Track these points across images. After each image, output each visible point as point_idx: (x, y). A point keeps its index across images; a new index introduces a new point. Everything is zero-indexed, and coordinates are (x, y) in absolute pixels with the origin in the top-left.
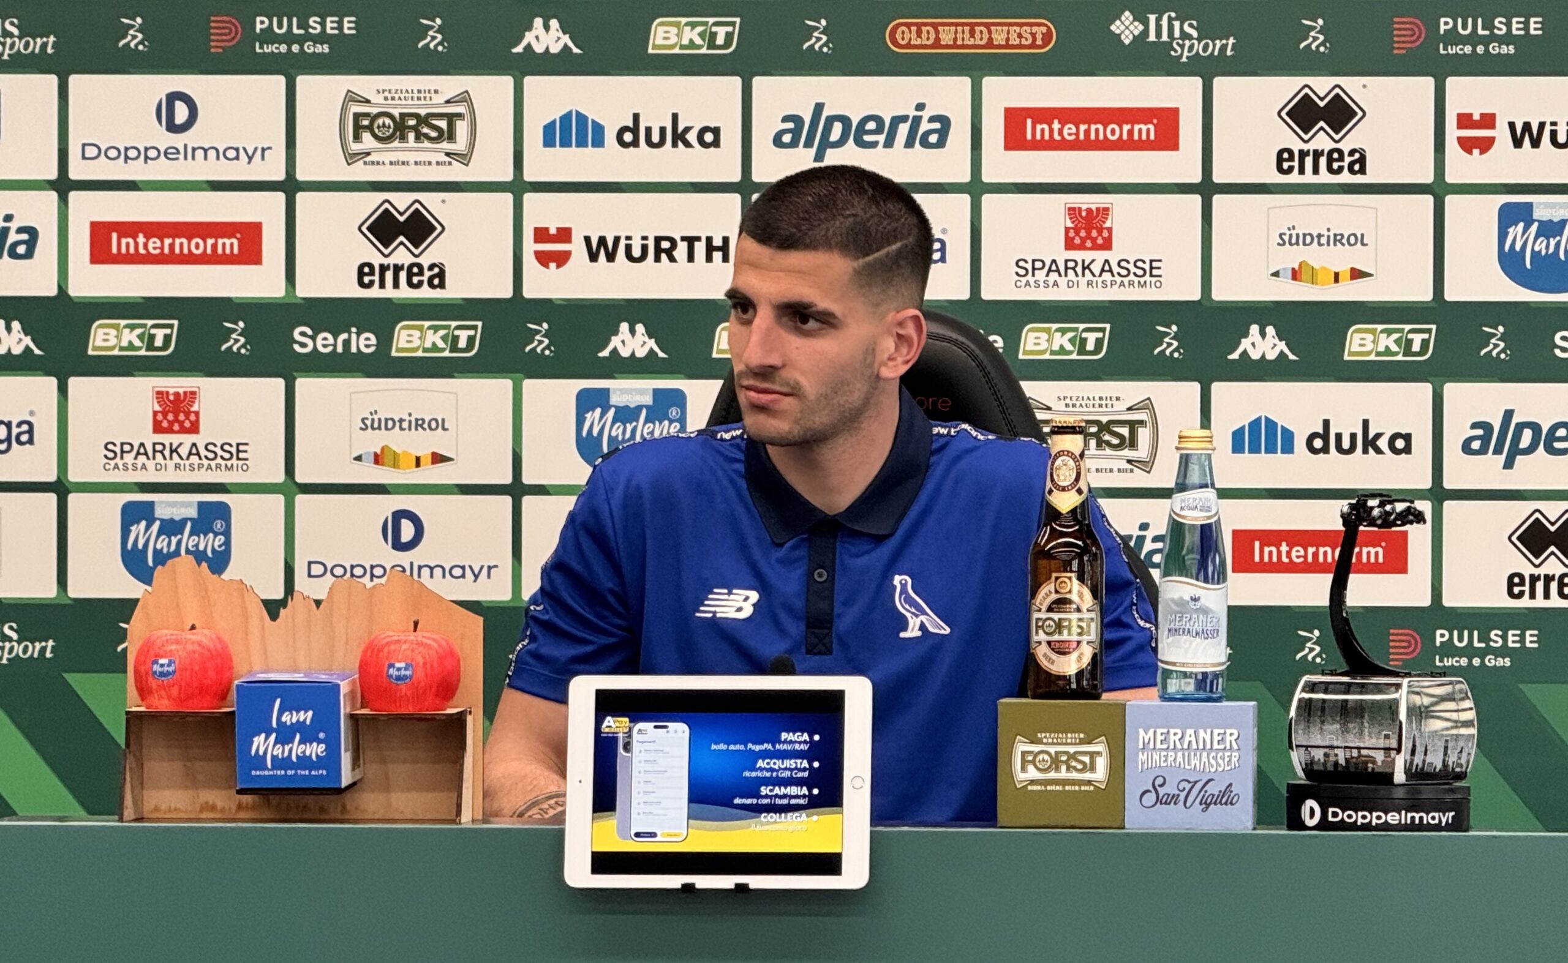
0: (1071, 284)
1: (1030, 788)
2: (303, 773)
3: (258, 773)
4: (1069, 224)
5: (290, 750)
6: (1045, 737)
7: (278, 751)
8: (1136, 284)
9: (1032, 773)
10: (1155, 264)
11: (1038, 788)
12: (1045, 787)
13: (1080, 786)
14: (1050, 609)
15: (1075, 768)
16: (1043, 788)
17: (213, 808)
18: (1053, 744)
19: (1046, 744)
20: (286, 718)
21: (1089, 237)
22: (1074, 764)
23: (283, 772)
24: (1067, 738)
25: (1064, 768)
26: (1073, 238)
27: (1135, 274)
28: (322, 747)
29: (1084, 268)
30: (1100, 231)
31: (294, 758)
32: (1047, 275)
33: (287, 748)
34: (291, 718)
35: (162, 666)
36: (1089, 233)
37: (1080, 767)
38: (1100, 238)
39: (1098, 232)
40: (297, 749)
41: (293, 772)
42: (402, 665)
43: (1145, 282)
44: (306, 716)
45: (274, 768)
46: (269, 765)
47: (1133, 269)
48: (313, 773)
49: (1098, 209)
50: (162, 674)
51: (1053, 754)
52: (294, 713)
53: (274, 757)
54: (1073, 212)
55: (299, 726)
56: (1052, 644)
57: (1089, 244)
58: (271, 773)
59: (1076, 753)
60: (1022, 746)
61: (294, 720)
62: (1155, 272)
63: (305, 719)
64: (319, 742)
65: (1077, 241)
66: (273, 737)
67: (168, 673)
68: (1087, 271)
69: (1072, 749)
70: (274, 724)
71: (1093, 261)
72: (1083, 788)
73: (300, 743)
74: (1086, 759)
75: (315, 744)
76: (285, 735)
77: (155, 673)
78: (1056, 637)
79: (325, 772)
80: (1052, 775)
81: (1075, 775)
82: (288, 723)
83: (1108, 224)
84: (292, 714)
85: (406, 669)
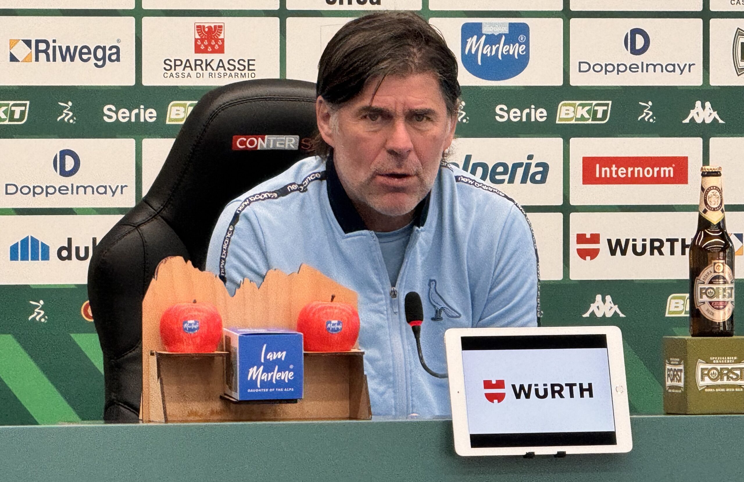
0: (198, 75)
1: (706, 390)
2: (279, 390)
3: (252, 391)
4: (197, 37)
5: (272, 376)
6: (714, 359)
7: (264, 377)
8: (239, 75)
9: (708, 381)
10: (251, 62)
11: (711, 390)
12: (715, 389)
13: (735, 388)
14: (711, 282)
15: (732, 378)
16: (714, 390)
17: (195, 414)
18: (719, 363)
19: (716, 363)
20: (270, 356)
21: (210, 44)
22: (731, 375)
23: (267, 390)
24: (727, 360)
25: (725, 378)
26: (200, 46)
27: (238, 69)
28: (292, 373)
29: (207, 65)
30: (217, 41)
31: (274, 381)
32: (184, 70)
33: (270, 375)
34: (273, 356)
35: (190, 324)
36: (209, 42)
37: (734, 377)
38: (216, 45)
39: (215, 42)
40: (276, 375)
41: (273, 390)
42: (335, 322)
43: (245, 74)
44: (281, 355)
45: (262, 387)
46: (259, 386)
47: (237, 66)
48: (286, 390)
49: (215, 26)
50: (190, 330)
51: (719, 369)
52: (275, 353)
53: (262, 381)
54: (200, 28)
55: (278, 361)
56: (713, 303)
57: (210, 49)
58: (260, 390)
59: (732, 368)
60: (701, 365)
61: (275, 358)
62: (251, 67)
63: (282, 357)
64: (290, 371)
65: (202, 47)
66: (262, 368)
67: (194, 329)
68: (209, 67)
69: (730, 367)
70: (263, 361)
71: (212, 60)
72: (737, 390)
73: (278, 372)
74: (738, 372)
75: (287, 372)
76: (269, 367)
77: (186, 329)
78: (715, 299)
79: (293, 390)
80: (719, 382)
81: (732, 382)
82: (271, 359)
83: (221, 37)
84: (273, 354)
85: (338, 324)
